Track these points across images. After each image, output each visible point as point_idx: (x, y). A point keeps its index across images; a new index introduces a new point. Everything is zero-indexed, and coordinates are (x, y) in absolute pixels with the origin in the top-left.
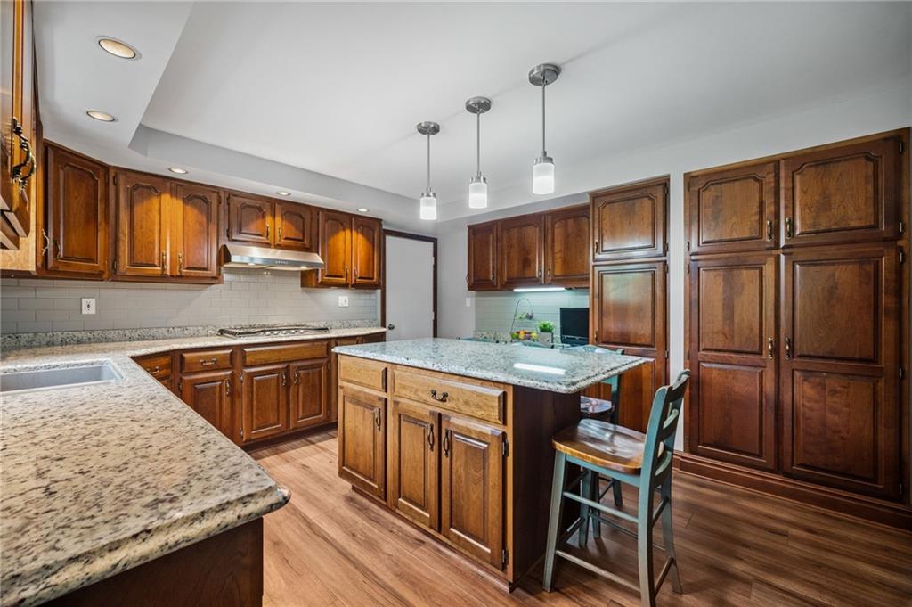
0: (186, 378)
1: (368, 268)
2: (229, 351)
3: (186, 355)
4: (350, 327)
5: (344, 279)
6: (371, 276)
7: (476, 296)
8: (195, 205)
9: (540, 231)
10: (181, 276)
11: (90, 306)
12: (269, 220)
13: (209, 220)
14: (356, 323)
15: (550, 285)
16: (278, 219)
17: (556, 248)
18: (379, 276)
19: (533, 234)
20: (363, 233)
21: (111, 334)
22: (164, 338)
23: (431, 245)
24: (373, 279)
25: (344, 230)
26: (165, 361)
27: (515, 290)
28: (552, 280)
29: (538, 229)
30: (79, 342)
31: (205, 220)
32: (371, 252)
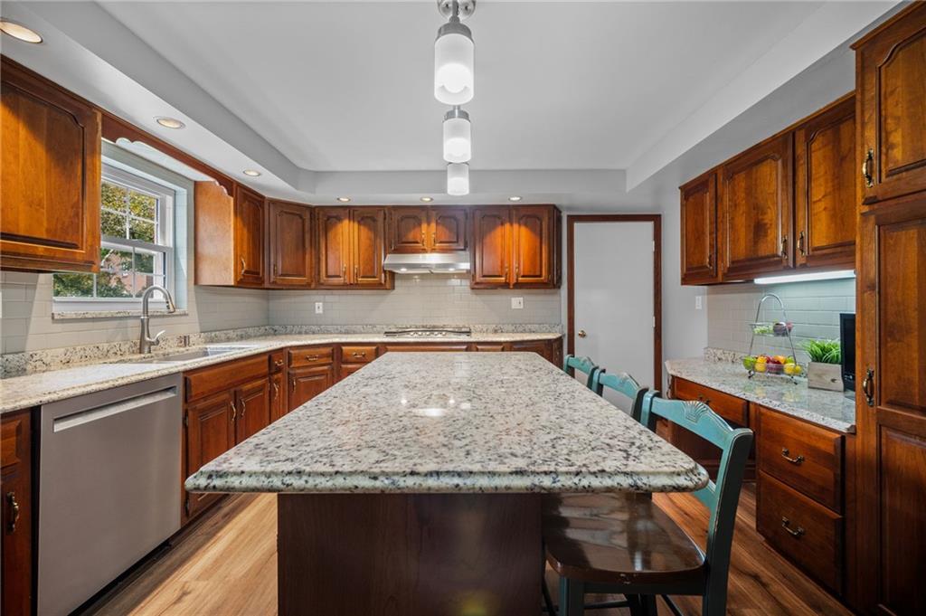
0: (343, 366)
1: (533, 264)
2: (374, 348)
3: (344, 348)
4: (524, 331)
5: (503, 279)
6: (538, 273)
7: (708, 294)
8: (365, 225)
9: (785, 166)
10: (357, 284)
11: (319, 308)
12: (424, 226)
13: (376, 236)
14: (533, 327)
15: (804, 268)
16: (433, 225)
17: (814, 191)
18: (550, 271)
19: (772, 176)
20: (526, 225)
21: (330, 328)
22: (361, 333)
23: (649, 226)
24: (540, 276)
25: (502, 224)
26: (328, 350)
27: (758, 281)
28: (809, 258)
29: (780, 162)
30: (314, 333)
31: (373, 236)
32: (538, 244)
